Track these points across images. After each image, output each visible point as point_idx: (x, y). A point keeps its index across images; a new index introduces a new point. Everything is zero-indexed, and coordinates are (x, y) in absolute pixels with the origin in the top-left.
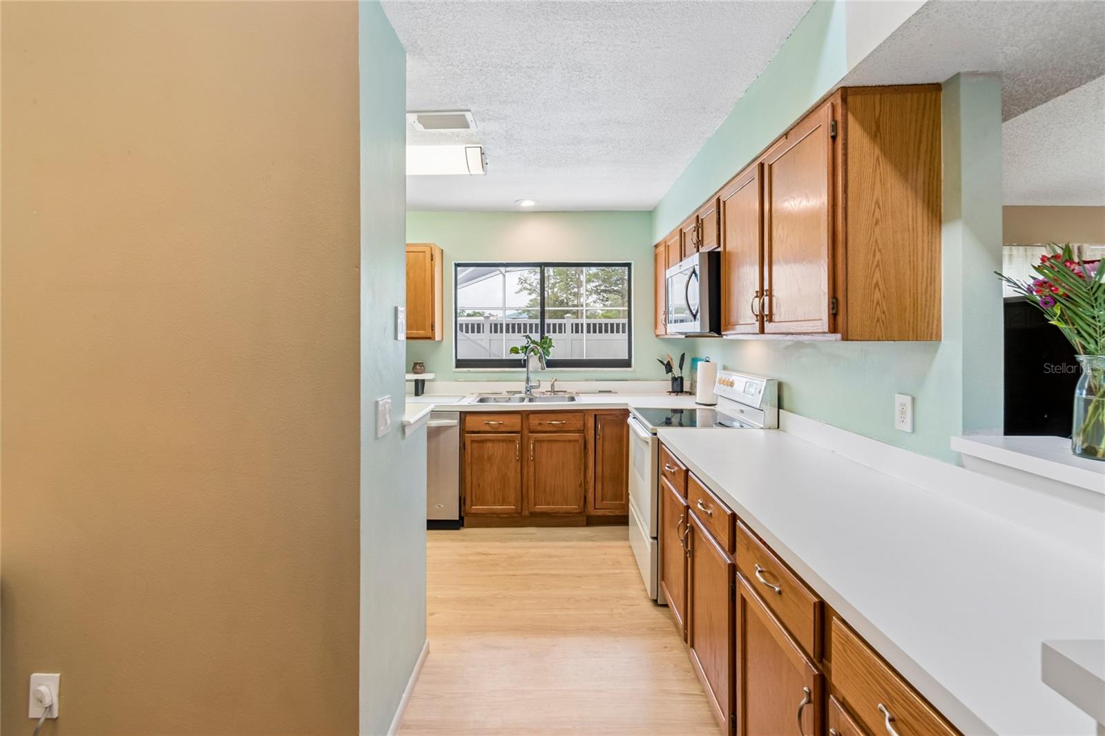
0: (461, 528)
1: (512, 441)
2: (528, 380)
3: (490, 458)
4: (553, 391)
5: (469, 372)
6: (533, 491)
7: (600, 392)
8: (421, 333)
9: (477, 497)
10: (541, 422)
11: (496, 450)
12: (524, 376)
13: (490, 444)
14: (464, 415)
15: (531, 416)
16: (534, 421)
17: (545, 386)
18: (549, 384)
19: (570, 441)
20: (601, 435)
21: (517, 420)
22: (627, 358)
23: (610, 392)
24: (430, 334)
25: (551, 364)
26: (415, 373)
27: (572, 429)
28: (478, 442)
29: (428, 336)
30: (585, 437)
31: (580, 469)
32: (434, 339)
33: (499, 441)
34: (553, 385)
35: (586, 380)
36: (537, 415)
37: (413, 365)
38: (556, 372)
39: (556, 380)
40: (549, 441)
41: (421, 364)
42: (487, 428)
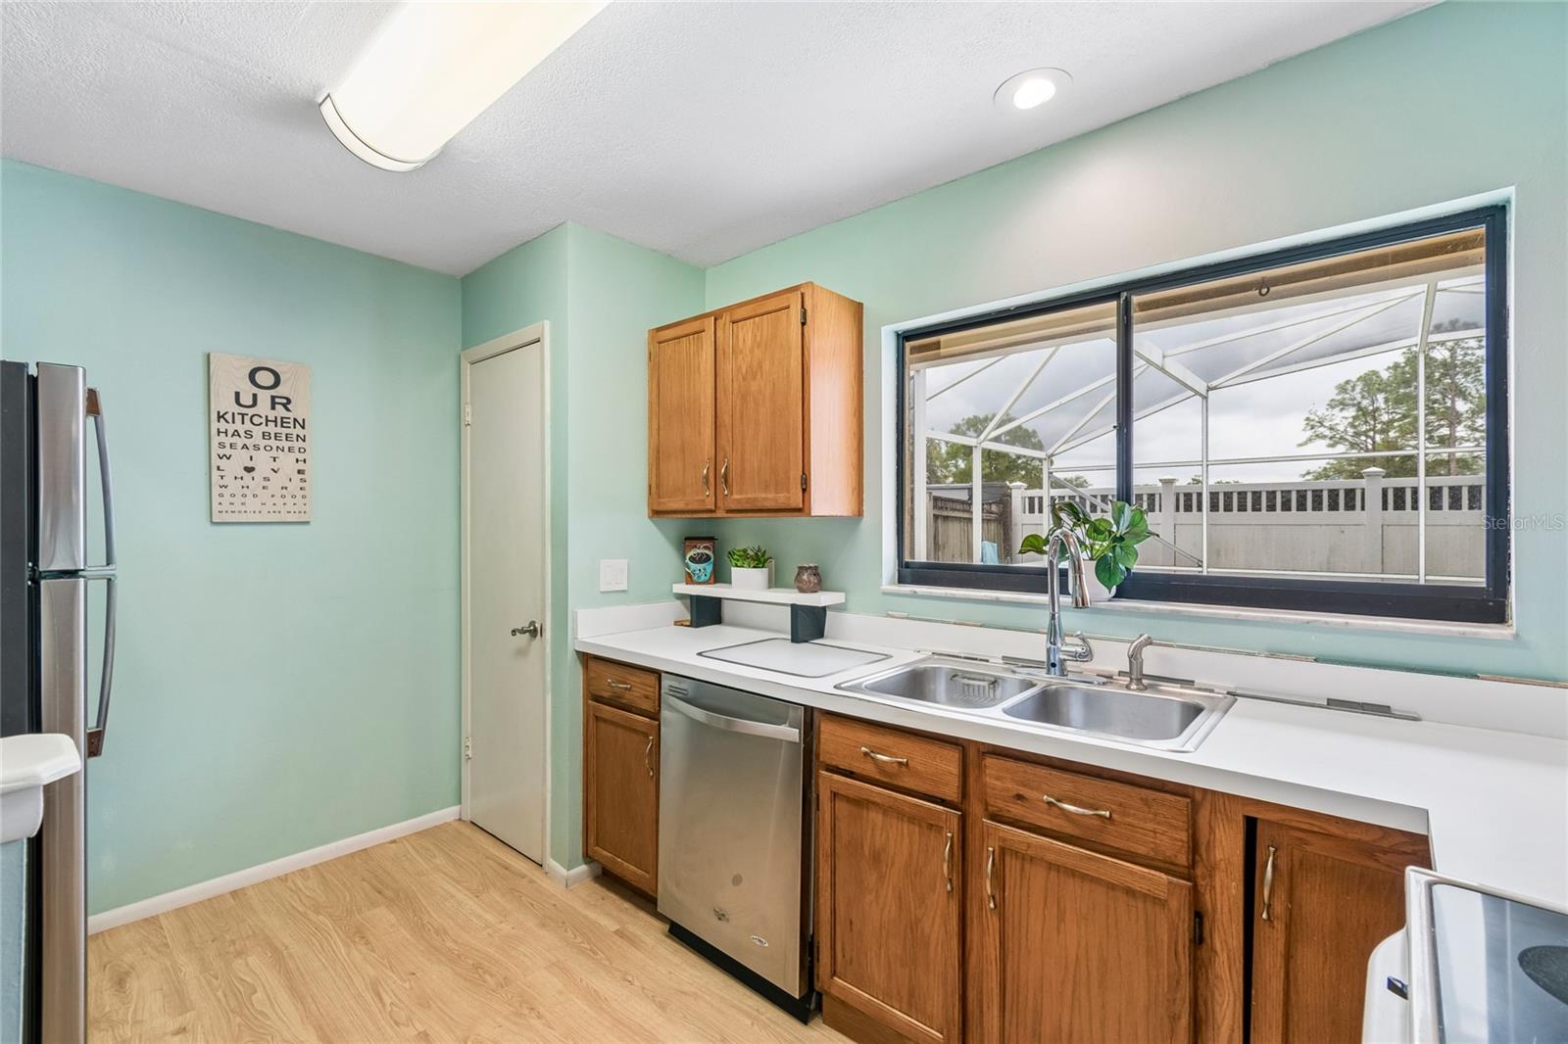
0: (818, 1020)
1: (933, 826)
2: (1054, 633)
3: (877, 858)
4: (1136, 675)
5: (915, 595)
7: (1333, 703)
8: (782, 499)
9: (848, 957)
10: (1023, 791)
11: (894, 838)
12: (1043, 619)
13: (875, 817)
14: (811, 718)
15: (989, 761)
17: (1112, 657)
18: (1124, 650)
19: (1130, 892)
20: (1279, 908)
21: (948, 764)
22: (1481, 581)
23: (1383, 710)
24: (796, 500)
25: (1135, 587)
26: (802, 591)
27: (1141, 850)
28: (849, 800)
29: (794, 506)
30: (1195, 893)
31: (1174, 1018)
32: (809, 515)
33: (900, 813)
34: (1134, 657)
35: (1273, 654)
36: (1011, 764)
37: (797, 570)
38: (1158, 615)
39: (1149, 642)
40: (1051, 866)
41: (815, 571)
42: (869, 769)
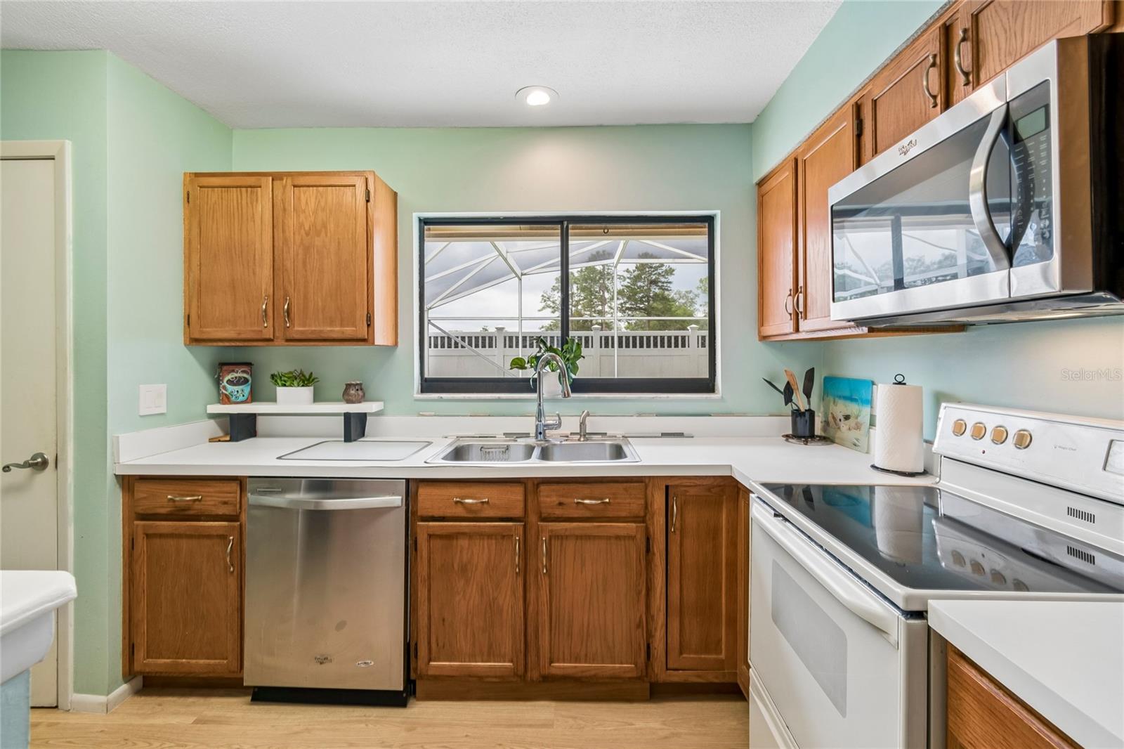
0: (412, 701)
1: (505, 536)
2: (540, 414)
3: (464, 569)
4: (584, 434)
5: (441, 400)
6: (547, 632)
7: (664, 435)
8: (349, 331)
9: (441, 644)
10: (562, 500)
11: (478, 554)
12: (534, 408)
13: (463, 543)
14: (412, 487)
15: (542, 488)
16: (549, 498)
17: (571, 425)
18: (577, 421)
19: (618, 537)
20: (678, 525)
21: (517, 495)
22: (707, 376)
23: (681, 435)
24: (363, 333)
25: (580, 386)
26: (349, 401)
27: (623, 514)
28: (441, 537)
29: (360, 336)
30: (647, 529)
31: (639, 593)
32: (373, 343)
33: (482, 535)
34: (583, 424)
35: (640, 415)
36: (555, 487)
37: (345, 386)
38: (589, 400)
39: (588, 415)
40: (578, 537)
41: (359, 387)
42: (459, 511)
